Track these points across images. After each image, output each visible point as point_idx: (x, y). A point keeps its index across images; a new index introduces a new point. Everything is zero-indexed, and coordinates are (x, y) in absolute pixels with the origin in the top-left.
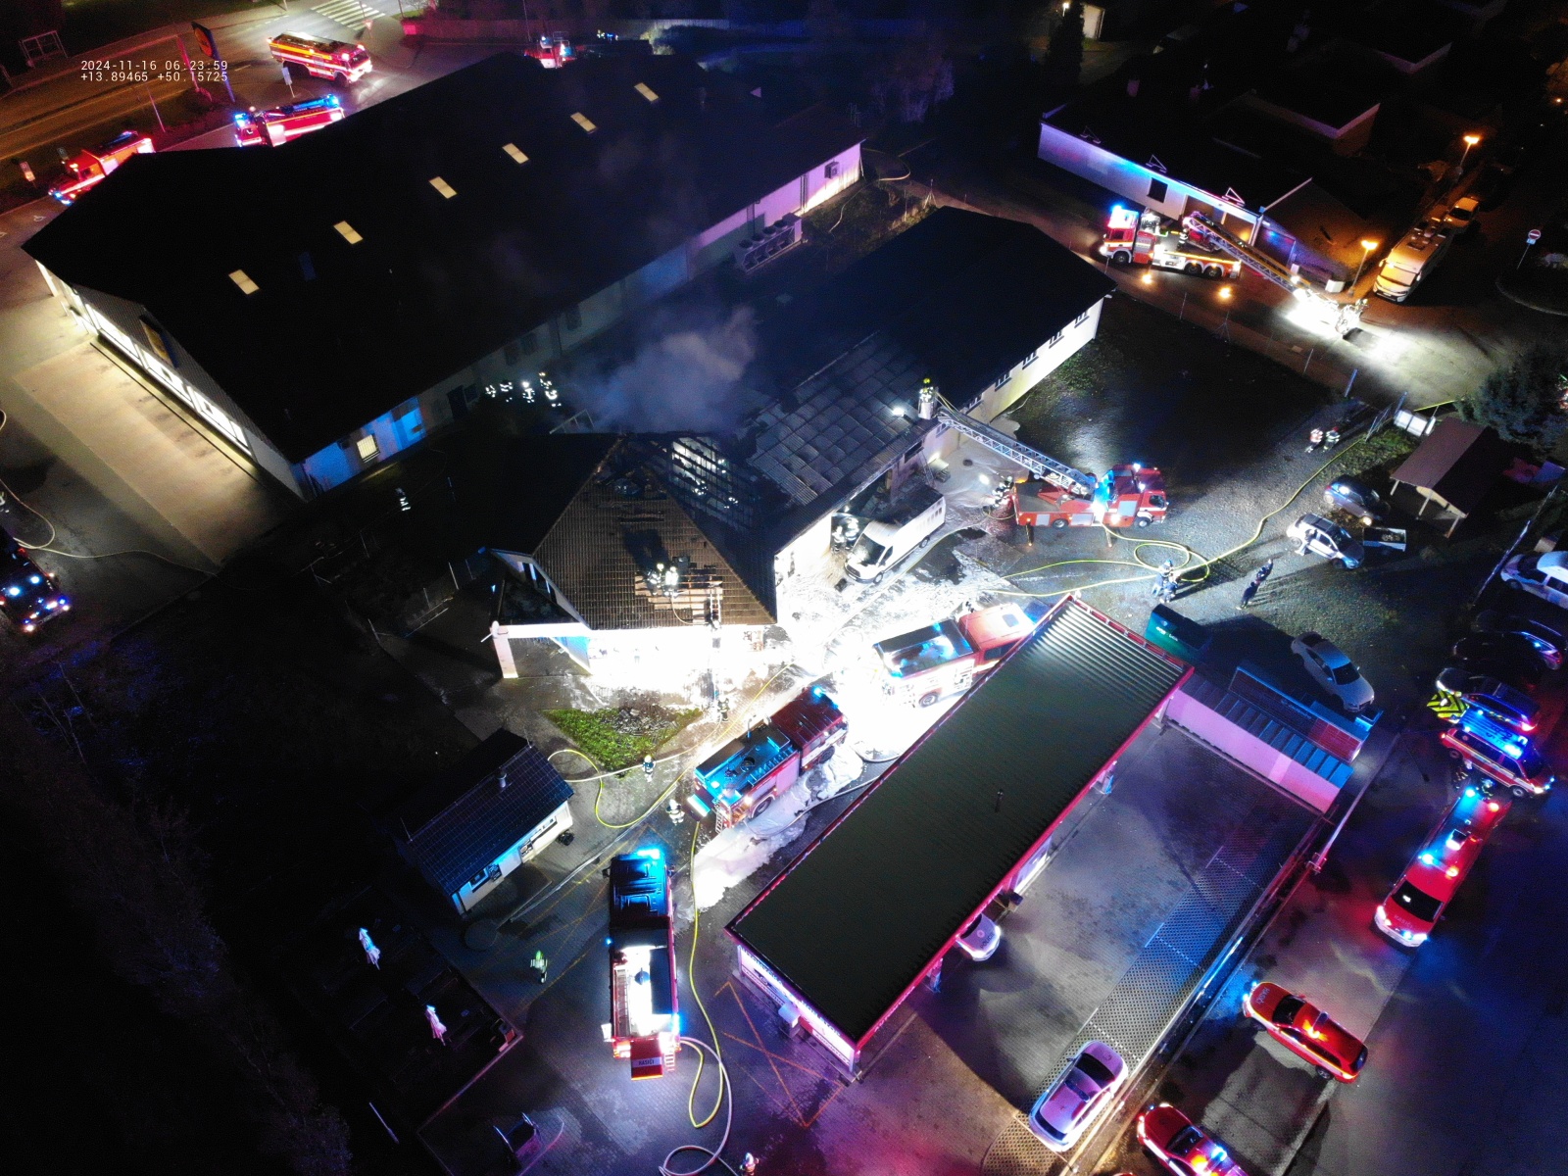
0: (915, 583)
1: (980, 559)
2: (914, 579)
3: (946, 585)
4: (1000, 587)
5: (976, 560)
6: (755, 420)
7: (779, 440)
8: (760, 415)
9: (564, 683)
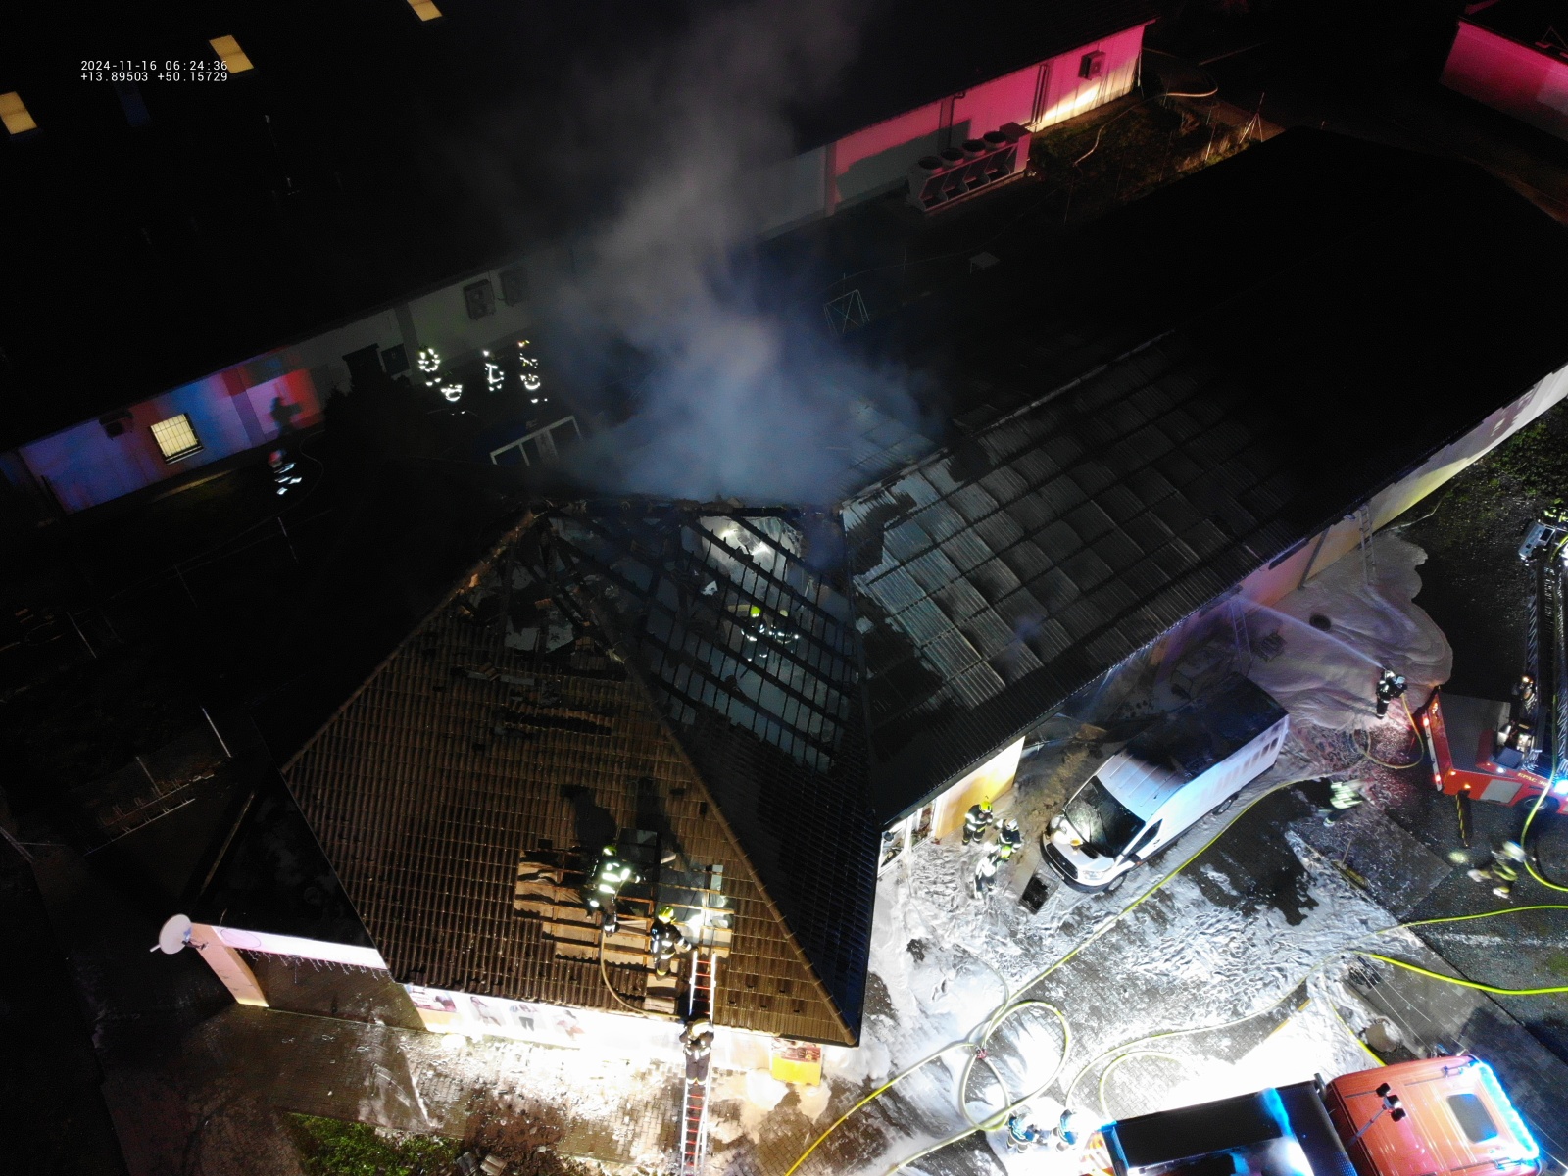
0: (1197, 904)
1: (1350, 864)
2: (1195, 893)
3: (1269, 921)
4: (1397, 948)
5: (1340, 865)
6: (888, 490)
7: (934, 540)
8: (903, 478)
9: (361, 1042)
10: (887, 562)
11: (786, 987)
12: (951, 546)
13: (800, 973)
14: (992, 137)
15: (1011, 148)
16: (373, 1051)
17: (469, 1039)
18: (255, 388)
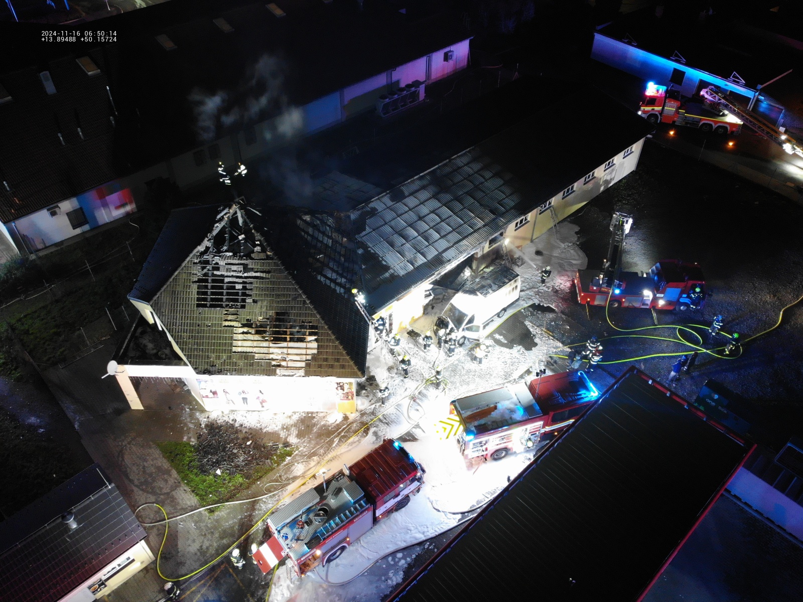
1: (548, 329)
5: (544, 330)
6: (367, 206)
7: (385, 222)
8: (372, 202)
9: (182, 416)
10: (368, 229)
11: (338, 360)
12: (393, 223)
13: (342, 354)
14: (409, 86)
15: (417, 90)
16: (186, 419)
17: (222, 412)
18: (110, 196)
